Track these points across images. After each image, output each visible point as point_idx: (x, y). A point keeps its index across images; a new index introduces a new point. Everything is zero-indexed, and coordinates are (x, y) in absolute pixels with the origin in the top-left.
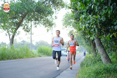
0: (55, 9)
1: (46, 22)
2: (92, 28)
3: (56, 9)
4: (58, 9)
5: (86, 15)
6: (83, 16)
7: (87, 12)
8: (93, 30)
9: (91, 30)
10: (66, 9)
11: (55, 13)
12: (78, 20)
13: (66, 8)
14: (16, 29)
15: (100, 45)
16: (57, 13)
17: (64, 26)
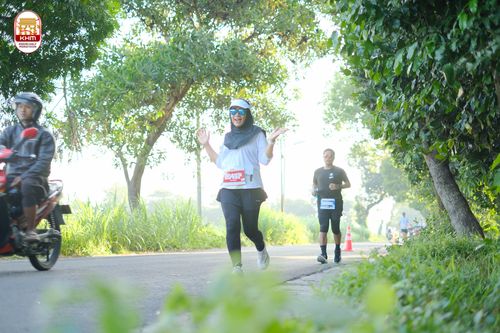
0: (293, 62)
2: (409, 131)
3: (298, 62)
4: (304, 62)
5: (394, 93)
6: (384, 97)
7: (395, 82)
8: (412, 136)
9: (408, 137)
10: (334, 60)
11: (292, 76)
12: (372, 106)
13: (333, 57)
14: (151, 142)
15: (446, 183)
16: (300, 75)
17: (330, 127)
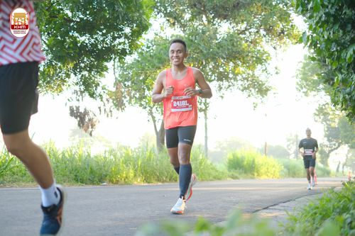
0: (274, 48)
1: (250, 84)
3: (278, 48)
4: (282, 48)
5: (348, 74)
6: (340, 77)
7: (348, 66)
11: (274, 58)
12: (331, 83)
